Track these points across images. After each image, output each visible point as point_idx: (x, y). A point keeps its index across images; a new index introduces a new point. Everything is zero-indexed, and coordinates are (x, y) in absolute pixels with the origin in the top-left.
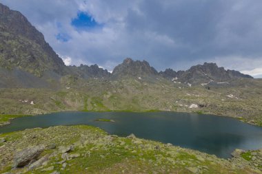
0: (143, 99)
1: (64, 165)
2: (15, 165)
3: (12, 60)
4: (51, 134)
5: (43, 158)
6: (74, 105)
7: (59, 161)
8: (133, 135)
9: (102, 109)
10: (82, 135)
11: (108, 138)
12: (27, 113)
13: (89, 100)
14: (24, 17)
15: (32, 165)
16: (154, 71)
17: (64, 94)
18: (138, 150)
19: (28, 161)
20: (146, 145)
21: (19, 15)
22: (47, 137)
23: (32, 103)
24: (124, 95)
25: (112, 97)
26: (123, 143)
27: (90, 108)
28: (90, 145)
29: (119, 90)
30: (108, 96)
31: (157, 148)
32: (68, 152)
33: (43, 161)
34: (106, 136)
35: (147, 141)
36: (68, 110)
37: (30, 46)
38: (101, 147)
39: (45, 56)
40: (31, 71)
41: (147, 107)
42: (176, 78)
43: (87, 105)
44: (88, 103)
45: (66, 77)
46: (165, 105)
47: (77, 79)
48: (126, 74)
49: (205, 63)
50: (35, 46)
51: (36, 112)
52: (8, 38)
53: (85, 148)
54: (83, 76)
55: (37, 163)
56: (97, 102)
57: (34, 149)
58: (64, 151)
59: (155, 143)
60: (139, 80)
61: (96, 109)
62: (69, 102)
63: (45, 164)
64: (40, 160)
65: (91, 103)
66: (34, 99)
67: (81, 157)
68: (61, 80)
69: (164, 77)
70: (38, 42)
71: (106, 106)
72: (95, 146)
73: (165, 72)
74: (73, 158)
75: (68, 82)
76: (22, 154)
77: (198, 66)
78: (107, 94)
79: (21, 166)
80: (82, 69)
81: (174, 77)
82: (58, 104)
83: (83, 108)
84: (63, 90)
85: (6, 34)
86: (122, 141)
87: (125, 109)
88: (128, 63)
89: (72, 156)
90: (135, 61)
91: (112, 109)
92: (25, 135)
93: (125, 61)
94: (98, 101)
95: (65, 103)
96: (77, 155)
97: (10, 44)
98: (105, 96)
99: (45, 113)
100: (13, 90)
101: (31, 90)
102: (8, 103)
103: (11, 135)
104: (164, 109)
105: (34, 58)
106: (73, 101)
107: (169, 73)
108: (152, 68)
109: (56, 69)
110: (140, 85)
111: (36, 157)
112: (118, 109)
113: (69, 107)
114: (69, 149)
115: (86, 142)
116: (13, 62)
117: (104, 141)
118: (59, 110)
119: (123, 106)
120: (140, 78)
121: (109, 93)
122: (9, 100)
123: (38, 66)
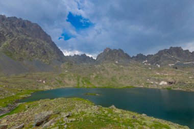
0: (120, 78)
1: (66, 126)
2: (34, 124)
3: (33, 54)
4: (56, 104)
5: (51, 120)
6: (71, 83)
7: (62, 123)
8: (113, 106)
9: (90, 86)
10: (76, 105)
11: (95, 108)
12: (41, 88)
13: (81, 79)
14: (40, 27)
15: (45, 125)
16: (127, 56)
17: (63, 75)
18: (119, 118)
19: (42, 122)
20: (125, 115)
21: (37, 25)
22: (54, 105)
23: (44, 82)
24: (106, 75)
25: (96, 77)
26: (106, 112)
27: (81, 85)
28: (83, 113)
29: (102, 72)
30: (94, 76)
31: (134, 117)
32: (68, 117)
33: (52, 123)
34: (93, 106)
35: (125, 111)
36: (66, 86)
37: (43, 45)
38: (90, 114)
39: (52, 50)
40: (44, 61)
41: (123, 84)
42: (146, 61)
43: (79, 83)
44: (80, 81)
45: (65, 64)
46: (138, 82)
47: (72, 64)
48: (106, 59)
49: (171, 47)
50: (46, 44)
51: (47, 88)
52: (30, 41)
53: (79, 115)
54: (76, 63)
55: (48, 124)
57: (46, 113)
58: (65, 116)
59: (132, 113)
60: (116, 64)
61: (86, 86)
62: (67, 81)
63: (53, 124)
64: (50, 122)
65: (82, 81)
66: (45, 80)
67: (76, 121)
68: (62, 66)
69: (136, 60)
70: (47, 42)
71: (93, 84)
72: (86, 113)
73: (137, 57)
74: (71, 121)
75: (66, 67)
76: (38, 117)
77: (165, 50)
78: (93, 75)
79: (38, 125)
80: (75, 57)
81: (145, 60)
82: (60, 82)
83: (76, 85)
84: (63, 73)
85: (30, 38)
86: (106, 110)
87: (107, 86)
88: (108, 51)
89: (70, 120)
90: (113, 49)
91: (97, 86)
92: (40, 103)
93: (105, 50)
94: (87, 80)
95: (65, 82)
96: (74, 119)
97: (32, 44)
98: (91, 76)
99: (52, 89)
100: (33, 73)
101: (44, 73)
102: (30, 82)
103: (31, 103)
104: (137, 86)
105: (45, 52)
106: (70, 80)
107: (140, 57)
108: (126, 54)
109: (59, 58)
110: (118, 67)
111: (47, 119)
112: (101, 86)
113: (67, 84)
114: (68, 114)
115: (79, 110)
116: (34, 56)
117: (92, 110)
118: (61, 87)
119: (104, 84)
120: (117, 62)
121: (94, 74)
122: (31, 80)
123: (48, 57)
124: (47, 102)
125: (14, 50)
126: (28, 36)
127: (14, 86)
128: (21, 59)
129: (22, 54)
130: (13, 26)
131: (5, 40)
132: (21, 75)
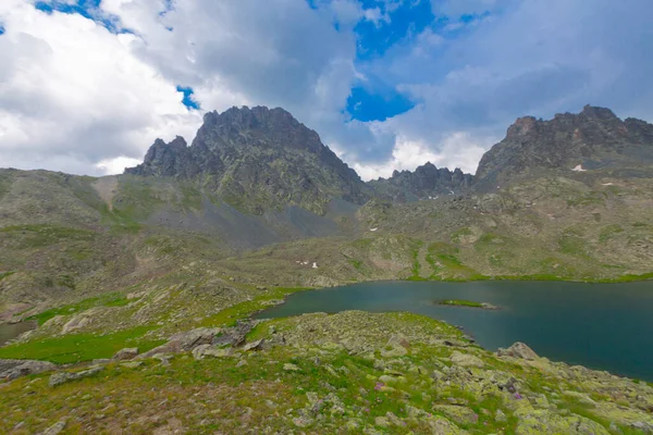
0: (604, 237)
6: (390, 266)
9: (458, 275)
12: (307, 284)
13: (423, 252)
17: (366, 244)
21: (280, 112)
23: (315, 266)
24: (527, 230)
25: (485, 240)
27: (425, 272)
29: (506, 219)
30: (473, 239)
36: (376, 277)
37: (302, 161)
40: (308, 206)
43: (417, 266)
44: (421, 260)
45: (366, 207)
47: (389, 206)
48: (520, 165)
51: (322, 282)
52: (271, 159)
54: (402, 198)
56: (443, 257)
60: (578, 176)
61: (442, 275)
62: (377, 260)
65: (429, 259)
66: (317, 259)
68: (359, 214)
70: (312, 150)
71: (470, 265)
78: (467, 233)
82: (358, 265)
84: (364, 236)
85: (270, 152)
87: (535, 271)
88: (525, 130)
91: (488, 273)
94: (447, 254)
95: (370, 263)
98: (462, 238)
100: (288, 244)
101: (312, 241)
102: (283, 268)
106: (387, 257)
110: (586, 190)
112: (508, 273)
116: (283, 196)
118: (360, 279)
119: (524, 264)
120: (579, 168)
121: (473, 228)
122: (284, 263)
123: (317, 194)
124: (317, 320)
125: (242, 191)
126: (266, 147)
127: (249, 277)
128: (259, 210)
129: (260, 196)
130: (234, 130)
131: (223, 169)
132: (263, 251)
